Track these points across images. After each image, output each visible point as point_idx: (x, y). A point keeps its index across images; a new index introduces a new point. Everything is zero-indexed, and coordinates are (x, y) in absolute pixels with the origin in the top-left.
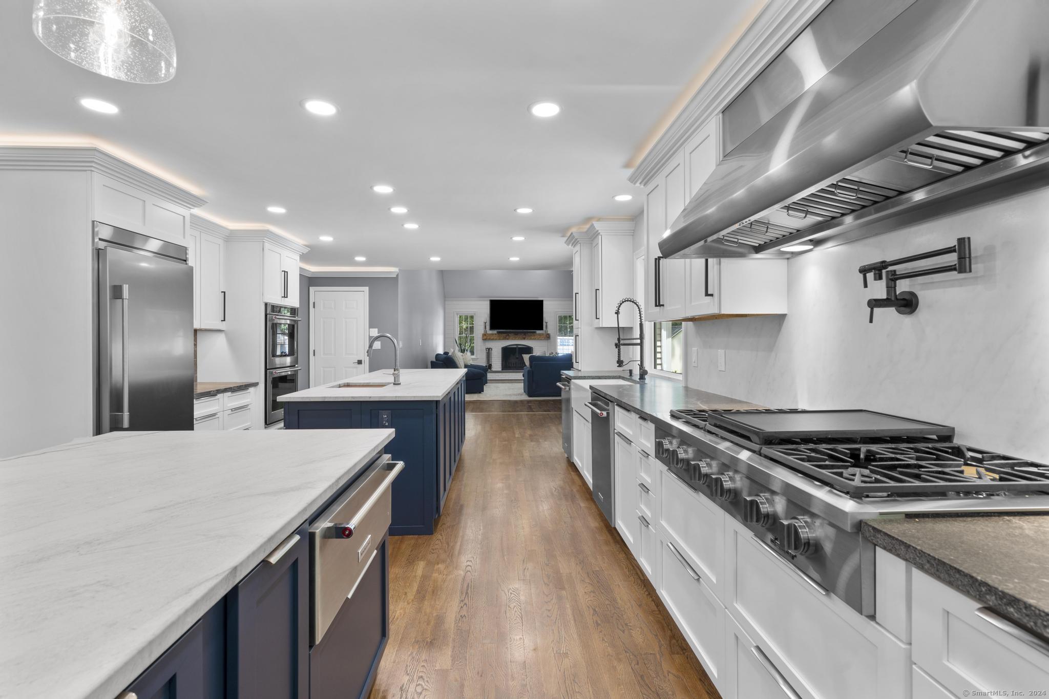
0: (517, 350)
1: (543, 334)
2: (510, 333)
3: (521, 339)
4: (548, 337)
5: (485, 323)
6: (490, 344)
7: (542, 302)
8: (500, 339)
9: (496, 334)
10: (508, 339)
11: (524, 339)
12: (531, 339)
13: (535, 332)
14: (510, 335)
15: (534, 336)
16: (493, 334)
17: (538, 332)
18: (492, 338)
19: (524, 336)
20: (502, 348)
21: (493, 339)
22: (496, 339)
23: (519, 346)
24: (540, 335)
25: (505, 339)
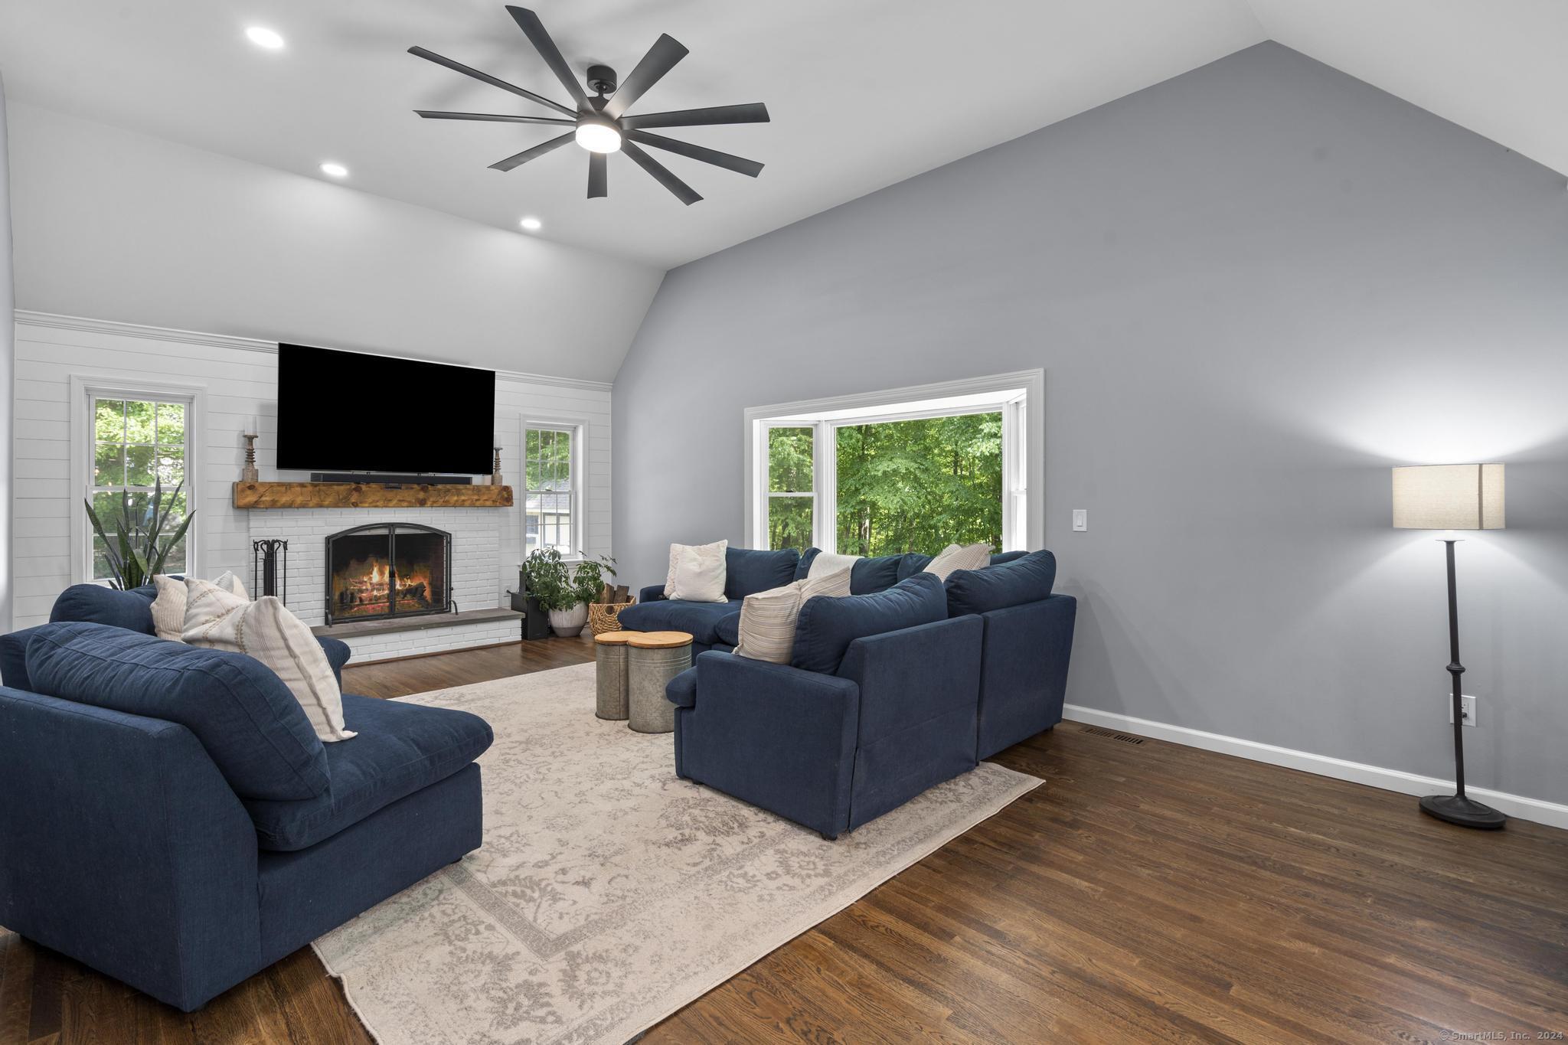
0: (392, 545)
1: (488, 488)
2: (369, 480)
3: (411, 505)
4: (505, 497)
5: (250, 439)
6: (268, 526)
7: (488, 378)
8: (320, 506)
9: (302, 485)
10: (355, 505)
11: (422, 503)
12: (446, 504)
13: (468, 481)
14: (364, 487)
15: (459, 493)
16: (288, 486)
17: (477, 479)
18: (284, 499)
19: (421, 495)
20: (328, 539)
21: (290, 506)
22: (304, 506)
23: (398, 531)
24: (478, 489)
25: (343, 503)
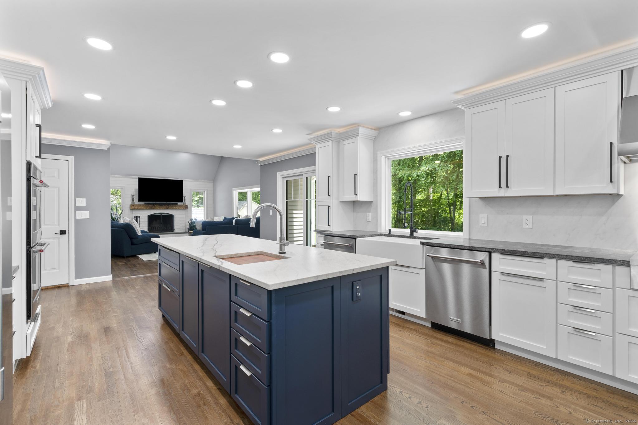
0: (161, 217)
1: (182, 205)
2: (156, 204)
3: (165, 209)
4: (186, 207)
5: (133, 196)
6: (137, 213)
7: (180, 183)
8: (146, 209)
9: (143, 205)
10: (154, 209)
11: (167, 209)
12: (173, 209)
13: (177, 204)
14: (155, 205)
15: (176, 206)
16: (140, 205)
17: (179, 203)
18: (139, 208)
19: (167, 207)
20: (148, 216)
21: (140, 209)
22: (143, 209)
23: (163, 214)
24: (180, 206)
25: (151, 208)
